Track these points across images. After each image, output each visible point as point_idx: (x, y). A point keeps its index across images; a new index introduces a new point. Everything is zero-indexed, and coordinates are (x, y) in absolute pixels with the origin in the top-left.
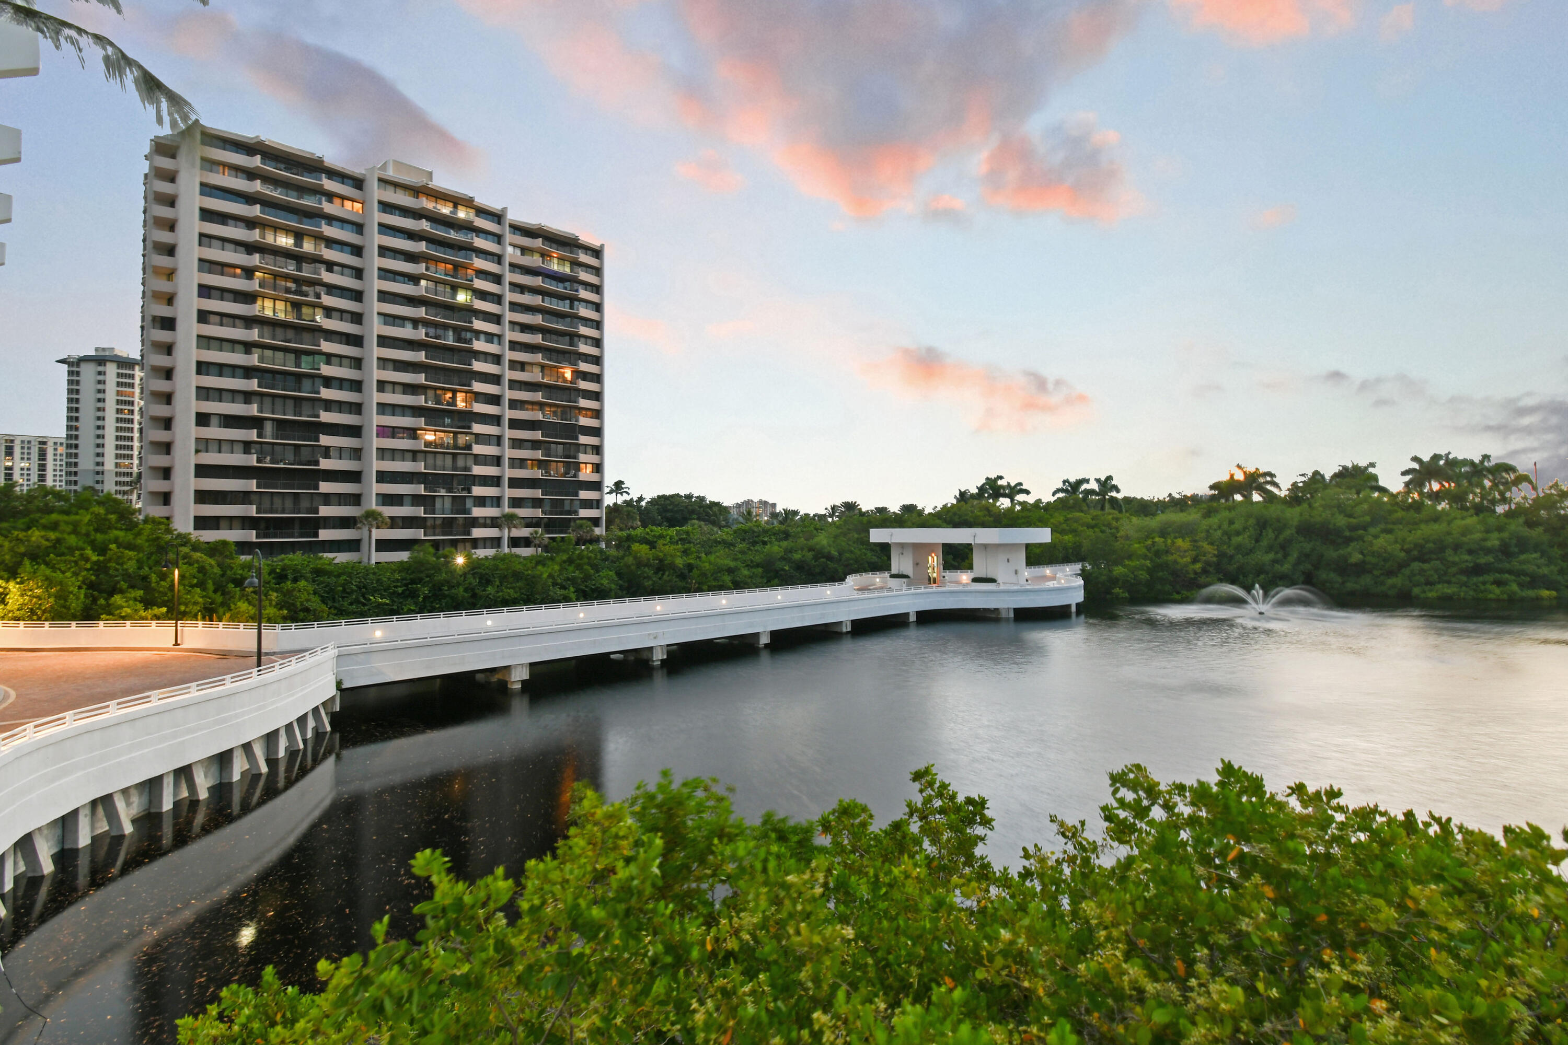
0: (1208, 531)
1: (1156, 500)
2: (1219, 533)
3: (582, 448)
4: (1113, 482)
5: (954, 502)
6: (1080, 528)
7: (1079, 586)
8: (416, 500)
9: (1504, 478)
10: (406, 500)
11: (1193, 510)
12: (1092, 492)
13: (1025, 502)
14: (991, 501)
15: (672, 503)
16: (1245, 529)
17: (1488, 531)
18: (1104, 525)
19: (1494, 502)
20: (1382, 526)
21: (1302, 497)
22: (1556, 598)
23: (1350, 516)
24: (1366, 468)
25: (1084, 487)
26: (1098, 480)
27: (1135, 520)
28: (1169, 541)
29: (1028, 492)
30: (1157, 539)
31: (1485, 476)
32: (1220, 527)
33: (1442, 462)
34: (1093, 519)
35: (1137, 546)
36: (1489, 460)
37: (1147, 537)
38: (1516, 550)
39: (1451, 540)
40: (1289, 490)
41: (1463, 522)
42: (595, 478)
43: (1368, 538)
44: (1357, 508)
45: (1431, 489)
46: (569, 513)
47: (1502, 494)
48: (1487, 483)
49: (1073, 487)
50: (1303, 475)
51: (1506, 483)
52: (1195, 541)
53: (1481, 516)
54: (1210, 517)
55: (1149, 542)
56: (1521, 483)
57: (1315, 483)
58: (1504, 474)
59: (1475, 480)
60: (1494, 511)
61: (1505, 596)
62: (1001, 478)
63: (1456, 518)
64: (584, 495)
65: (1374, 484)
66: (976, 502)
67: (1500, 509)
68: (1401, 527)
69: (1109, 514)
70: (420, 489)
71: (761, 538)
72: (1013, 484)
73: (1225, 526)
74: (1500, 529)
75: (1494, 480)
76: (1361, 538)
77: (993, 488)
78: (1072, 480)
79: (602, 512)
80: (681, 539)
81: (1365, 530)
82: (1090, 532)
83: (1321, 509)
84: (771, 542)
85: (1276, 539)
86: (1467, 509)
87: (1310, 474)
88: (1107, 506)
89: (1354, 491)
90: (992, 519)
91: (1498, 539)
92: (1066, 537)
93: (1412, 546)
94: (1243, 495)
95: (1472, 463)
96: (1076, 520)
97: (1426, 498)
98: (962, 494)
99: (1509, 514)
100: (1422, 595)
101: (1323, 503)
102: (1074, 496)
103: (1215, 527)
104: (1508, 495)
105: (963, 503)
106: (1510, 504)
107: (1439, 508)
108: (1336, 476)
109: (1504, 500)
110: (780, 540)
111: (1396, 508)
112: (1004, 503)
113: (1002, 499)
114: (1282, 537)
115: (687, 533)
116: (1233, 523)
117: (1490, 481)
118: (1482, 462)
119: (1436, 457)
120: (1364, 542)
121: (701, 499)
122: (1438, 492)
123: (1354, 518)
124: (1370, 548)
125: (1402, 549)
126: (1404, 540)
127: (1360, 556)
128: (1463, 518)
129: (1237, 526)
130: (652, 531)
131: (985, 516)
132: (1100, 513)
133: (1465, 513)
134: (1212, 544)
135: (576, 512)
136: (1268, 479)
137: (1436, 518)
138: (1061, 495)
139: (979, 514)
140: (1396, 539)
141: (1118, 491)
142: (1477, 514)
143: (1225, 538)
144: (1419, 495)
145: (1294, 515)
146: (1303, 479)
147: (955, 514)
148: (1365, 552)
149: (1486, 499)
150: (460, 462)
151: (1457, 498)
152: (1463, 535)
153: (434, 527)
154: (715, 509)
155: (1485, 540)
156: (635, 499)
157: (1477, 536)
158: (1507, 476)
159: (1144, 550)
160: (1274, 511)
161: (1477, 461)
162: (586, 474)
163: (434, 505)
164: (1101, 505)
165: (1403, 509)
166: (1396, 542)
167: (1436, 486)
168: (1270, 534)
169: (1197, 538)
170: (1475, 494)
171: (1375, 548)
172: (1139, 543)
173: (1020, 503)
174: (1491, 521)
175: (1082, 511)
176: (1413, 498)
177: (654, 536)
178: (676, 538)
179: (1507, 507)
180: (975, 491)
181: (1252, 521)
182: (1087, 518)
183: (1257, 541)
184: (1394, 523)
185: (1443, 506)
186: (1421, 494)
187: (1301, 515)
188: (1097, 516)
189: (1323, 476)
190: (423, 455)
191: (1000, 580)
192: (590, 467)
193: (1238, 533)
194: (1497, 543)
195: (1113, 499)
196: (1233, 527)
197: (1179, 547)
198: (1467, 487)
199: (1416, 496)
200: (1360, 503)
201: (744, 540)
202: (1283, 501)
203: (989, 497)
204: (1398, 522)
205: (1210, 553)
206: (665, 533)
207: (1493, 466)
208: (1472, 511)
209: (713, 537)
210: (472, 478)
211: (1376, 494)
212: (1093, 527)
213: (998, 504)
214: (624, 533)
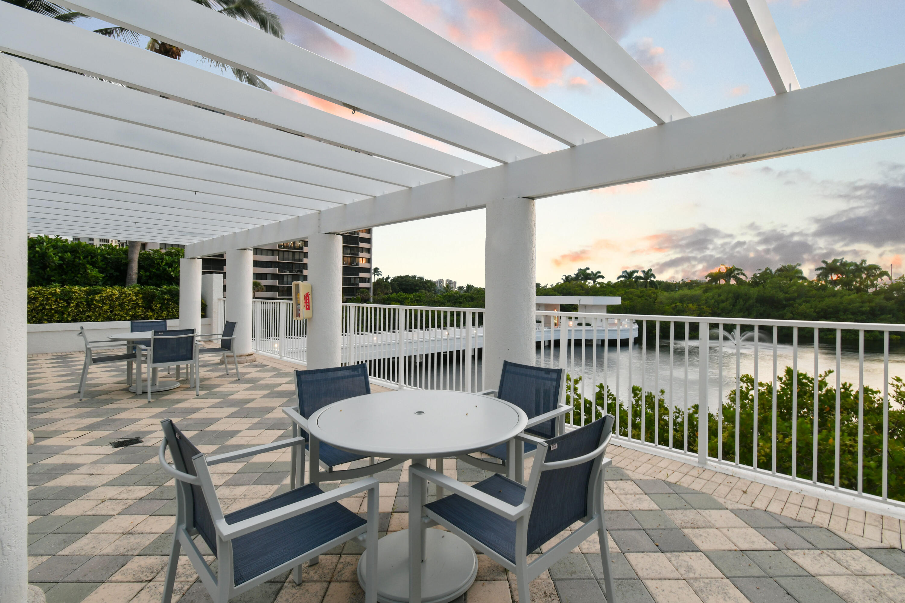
0: (706, 300)
1: (675, 283)
2: (713, 301)
3: (360, 249)
4: (652, 272)
5: (562, 282)
6: (634, 298)
7: (636, 329)
8: (274, 276)
9: (873, 273)
10: (269, 276)
11: (697, 288)
12: (640, 278)
13: (602, 283)
14: (583, 282)
15: (405, 280)
16: (727, 299)
17: (863, 302)
18: (647, 296)
19: (867, 286)
20: (803, 299)
21: (759, 282)
22: (900, 340)
23: (786, 293)
24: (795, 267)
25: (635, 274)
26: (643, 272)
27: (665, 293)
28: (685, 305)
29: (603, 277)
30: (678, 304)
31: (863, 272)
32: (713, 298)
33: (838, 264)
34: (641, 293)
35: (667, 307)
36: (865, 263)
37: (672, 303)
38: (879, 313)
39: (842, 307)
40: (751, 278)
41: (849, 297)
42: (367, 266)
43: (796, 305)
44: (790, 288)
45: (832, 279)
46: (353, 285)
47: (872, 282)
48: (864, 276)
49: (628, 275)
50: (759, 270)
51: (874, 276)
52: (699, 305)
53: (860, 294)
54: (707, 292)
55: (674, 305)
56: (883, 276)
57: (766, 274)
58: (873, 271)
59: (857, 274)
60: (867, 291)
61: (872, 338)
62: (588, 269)
63: (845, 295)
64: (362, 275)
65: (800, 275)
66: (574, 282)
67: (871, 290)
68: (814, 299)
69: (650, 290)
70: (276, 271)
71: (458, 300)
72: (595, 273)
73: (716, 297)
74: (870, 301)
75: (868, 274)
76: (792, 305)
77: (584, 275)
78: (629, 271)
79: (371, 285)
80: (417, 300)
81: (795, 301)
82: (639, 300)
83: (770, 289)
84: (464, 302)
85: (744, 305)
86: (852, 290)
87: (764, 270)
88: (648, 285)
89: (788, 279)
90: (584, 292)
91: (869, 306)
92: (626, 302)
93: (820, 310)
94: (726, 281)
95: (856, 265)
96: (632, 293)
97: (829, 283)
98: (567, 278)
99: (876, 293)
100: (825, 337)
101: (771, 285)
102: (630, 280)
103: (711, 298)
104: (875, 282)
105: (567, 283)
106: (876, 287)
107: (836, 289)
108: (778, 270)
109: (873, 285)
110: (469, 301)
111: (811, 289)
112: (590, 283)
113: (589, 281)
114: (748, 304)
115: (419, 297)
116: (720, 296)
117: (866, 274)
118: (861, 264)
119: (835, 261)
120: (793, 307)
121: (421, 278)
122: (835, 281)
123: (789, 294)
124: (796, 311)
125: (814, 312)
126: (816, 307)
127: (791, 315)
128: (849, 295)
129: (723, 297)
130: (401, 295)
131: (580, 290)
132: (645, 289)
133: (851, 292)
134: (708, 307)
135: (357, 285)
136: (739, 272)
137: (835, 294)
138: (622, 279)
139: (577, 289)
140: (811, 306)
141: (654, 277)
142: (857, 293)
143: (716, 304)
144: (825, 282)
145: (754, 292)
146: (760, 272)
147: (564, 289)
148: (794, 313)
149: (862, 284)
150: (297, 256)
151: (846, 284)
152: (849, 304)
153: (283, 291)
154: (429, 284)
155: (862, 307)
156: (385, 278)
157: (857, 305)
158: (875, 272)
159: (671, 310)
160: (743, 289)
161: (858, 263)
162: (362, 263)
163: (283, 280)
164: (645, 285)
165: (816, 290)
166: (811, 307)
167: (835, 277)
168: (741, 302)
169: (700, 304)
170: (857, 282)
171: (799, 311)
172: (668, 306)
173: (599, 283)
174: (865, 296)
175: (634, 288)
176: (821, 283)
177: (402, 298)
178: (414, 299)
179: (874, 289)
180: (573, 276)
181: (731, 295)
182: (638, 292)
183: (734, 306)
184: (811, 297)
185: (838, 288)
186: (826, 281)
187: (759, 292)
188: (643, 291)
189: (771, 271)
190: (277, 252)
191: (592, 325)
192: (364, 260)
193: (723, 302)
194: (868, 308)
195: (652, 281)
196: (720, 298)
197: (690, 308)
198: (852, 277)
199: (823, 282)
200: (792, 286)
201: (449, 301)
202: (749, 284)
203: (582, 280)
204: (813, 296)
205: (707, 312)
206: (408, 297)
207: (867, 267)
208: (855, 291)
209: (433, 299)
210: (303, 265)
211: (800, 281)
212: (641, 297)
213: (587, 283)
214: (386, 296)
